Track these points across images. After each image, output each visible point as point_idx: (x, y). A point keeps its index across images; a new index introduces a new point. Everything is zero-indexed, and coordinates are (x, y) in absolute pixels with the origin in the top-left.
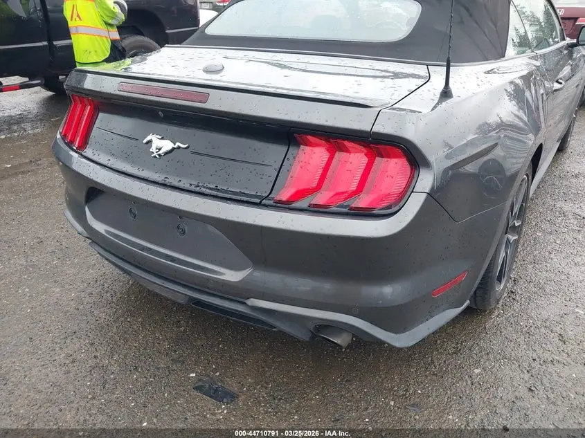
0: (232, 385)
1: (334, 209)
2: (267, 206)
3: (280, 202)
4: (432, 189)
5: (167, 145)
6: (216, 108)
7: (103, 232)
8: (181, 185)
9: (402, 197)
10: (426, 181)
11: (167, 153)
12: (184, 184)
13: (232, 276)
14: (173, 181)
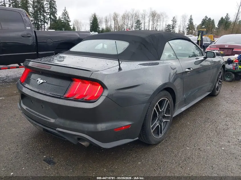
0: (56, 160)
1: (79, 100)
2: (62, 99)
3: (66, 97)
4: (108, 95)
5: (42, 81)
6: (52, 70)
7: (25, 109)
8: (42, 93)
9: (98, 97)
10: (106, 93)
11: (41, 83)
12: (43, 92)
13: (52, 121)
14: (41, 91)
